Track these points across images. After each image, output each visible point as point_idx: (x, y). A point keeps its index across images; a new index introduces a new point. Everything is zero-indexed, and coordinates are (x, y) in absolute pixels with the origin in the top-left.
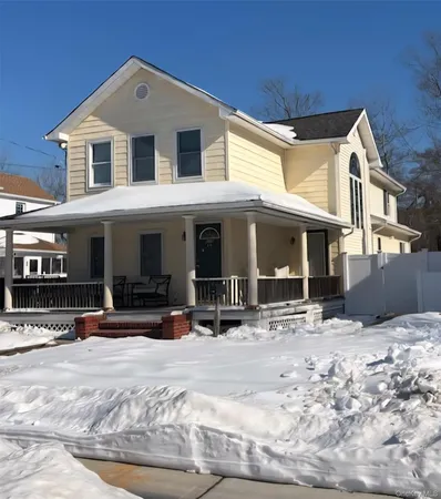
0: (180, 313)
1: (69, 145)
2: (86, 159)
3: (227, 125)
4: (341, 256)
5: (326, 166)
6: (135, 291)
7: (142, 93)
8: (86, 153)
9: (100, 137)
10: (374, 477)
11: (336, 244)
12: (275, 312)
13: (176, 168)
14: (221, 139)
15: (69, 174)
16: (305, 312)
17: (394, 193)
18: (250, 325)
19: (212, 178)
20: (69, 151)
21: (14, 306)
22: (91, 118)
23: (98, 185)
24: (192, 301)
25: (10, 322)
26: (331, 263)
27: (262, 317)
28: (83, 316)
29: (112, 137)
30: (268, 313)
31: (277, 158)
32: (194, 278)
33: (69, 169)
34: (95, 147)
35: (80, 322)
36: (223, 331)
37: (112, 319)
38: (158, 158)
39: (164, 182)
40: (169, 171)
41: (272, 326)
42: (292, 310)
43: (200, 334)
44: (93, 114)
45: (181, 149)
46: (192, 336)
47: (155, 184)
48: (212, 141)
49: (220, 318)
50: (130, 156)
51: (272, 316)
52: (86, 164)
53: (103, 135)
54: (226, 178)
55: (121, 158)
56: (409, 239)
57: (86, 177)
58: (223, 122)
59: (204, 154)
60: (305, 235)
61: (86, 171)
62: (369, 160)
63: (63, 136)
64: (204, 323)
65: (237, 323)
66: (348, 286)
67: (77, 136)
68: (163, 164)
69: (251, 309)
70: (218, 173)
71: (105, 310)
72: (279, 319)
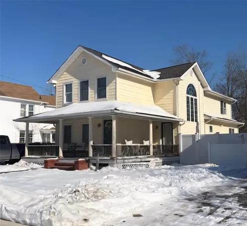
0: (84, 159)
1: (57, 85)
2: (63, 91)
3: (117, 75)
4: (178, 135)
5: (172, 91)
6: (76, 149)
7: (84, 62)
8: (63, 88)
9: (68, 82)
10: (30, 219)
11: (176, 129)
12: (126, 161)
13: (96, 95)
14: (114, 81)
15: (57, 98)
16: (149, 162)
17: (229, 103)
18: (111, 166)
19: (111, 99)
20: (57, 88)
21: (28, 155)
22: (65, 73)
23: (68, 103)
24: (91, 154)
25: (26, 161)
26: (174, 138)
27: (116, 163)
28: (48, 159)
29: (73, 82)
30: (122, 161)
31: (150, 89)
32: (92, 144)
33: (57, 96)
34: (66, 86)
35: (46, 162)
36: (100, 168)
37: (61, 161)
38: (90, 90)
39: (92, 101)
40: (94, 96)
41: (124, 167)
42: (139, 160)
43: (91, 169)
44: (66, 71)
45: (99, 86)
46: (89, 170)
47: (88, 102)
48: (111, 82)
49: (99, 162)
50: (79, 89)
51: (124, 162)
52: (63, 94)
53: (69, 81)
54: (116, 99)
55: (76, 90)
56: (238, 126)
57: (63, 99)
58: (115, 73)
59: (107, 88)
60: (151, 125)
61: (63, 96)
62: (203, 87)
63: (54, 81)
64: (94, 165)
65: (106, 165)
66: (181, 150)
67: (59, 81)
68: (92, 93)
69: (112, 159)
70: (113, 96)
71: (59, 157)
72: (129, 164)
